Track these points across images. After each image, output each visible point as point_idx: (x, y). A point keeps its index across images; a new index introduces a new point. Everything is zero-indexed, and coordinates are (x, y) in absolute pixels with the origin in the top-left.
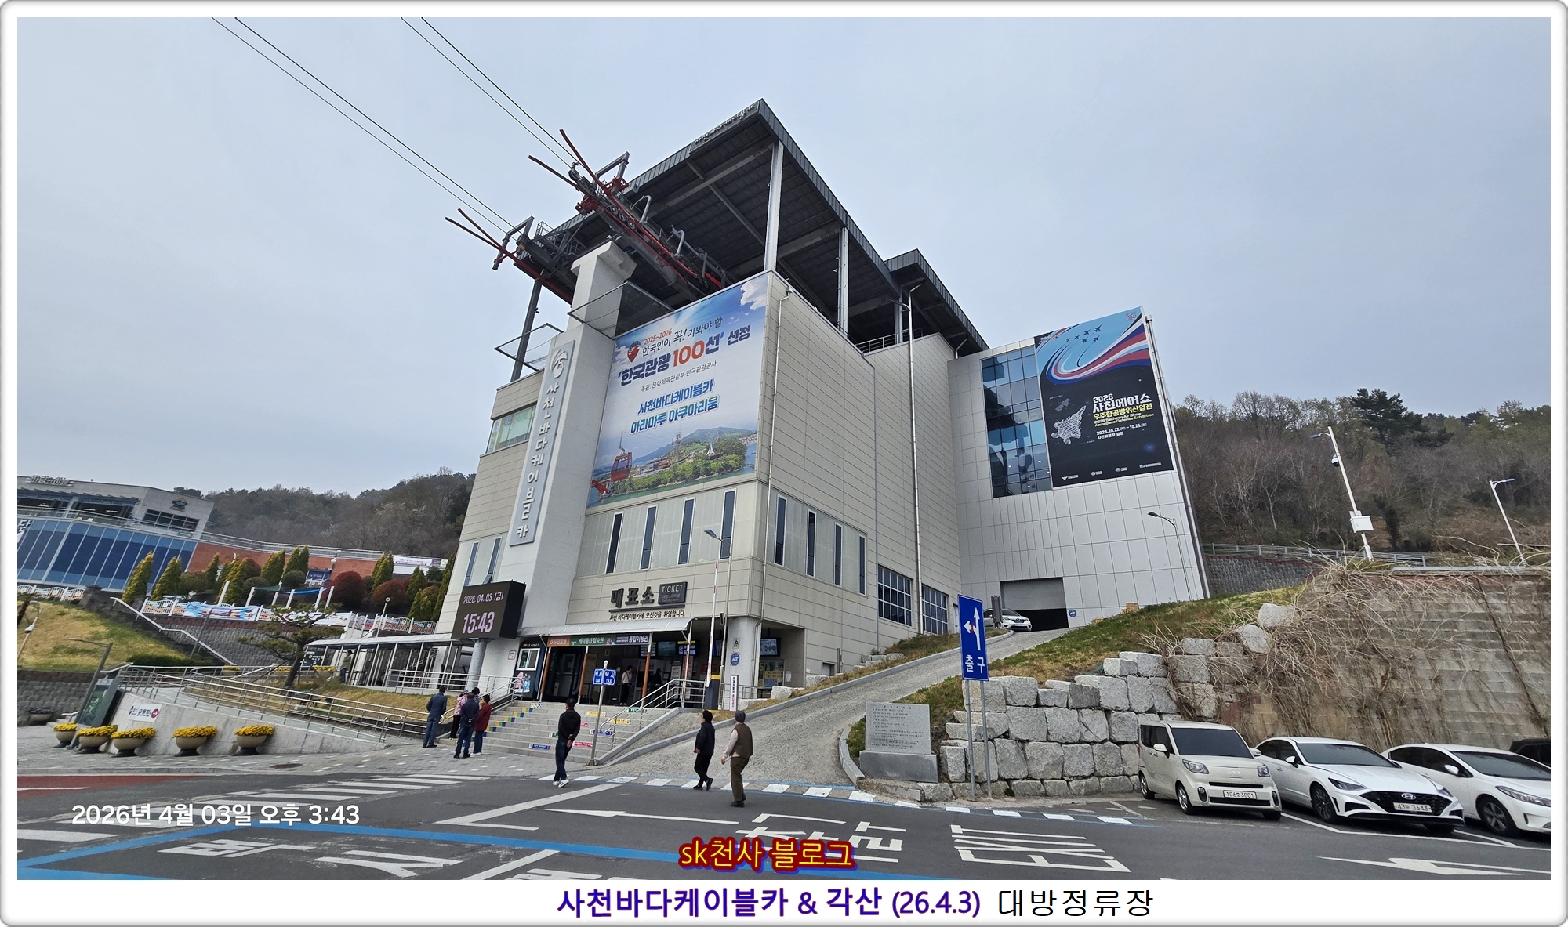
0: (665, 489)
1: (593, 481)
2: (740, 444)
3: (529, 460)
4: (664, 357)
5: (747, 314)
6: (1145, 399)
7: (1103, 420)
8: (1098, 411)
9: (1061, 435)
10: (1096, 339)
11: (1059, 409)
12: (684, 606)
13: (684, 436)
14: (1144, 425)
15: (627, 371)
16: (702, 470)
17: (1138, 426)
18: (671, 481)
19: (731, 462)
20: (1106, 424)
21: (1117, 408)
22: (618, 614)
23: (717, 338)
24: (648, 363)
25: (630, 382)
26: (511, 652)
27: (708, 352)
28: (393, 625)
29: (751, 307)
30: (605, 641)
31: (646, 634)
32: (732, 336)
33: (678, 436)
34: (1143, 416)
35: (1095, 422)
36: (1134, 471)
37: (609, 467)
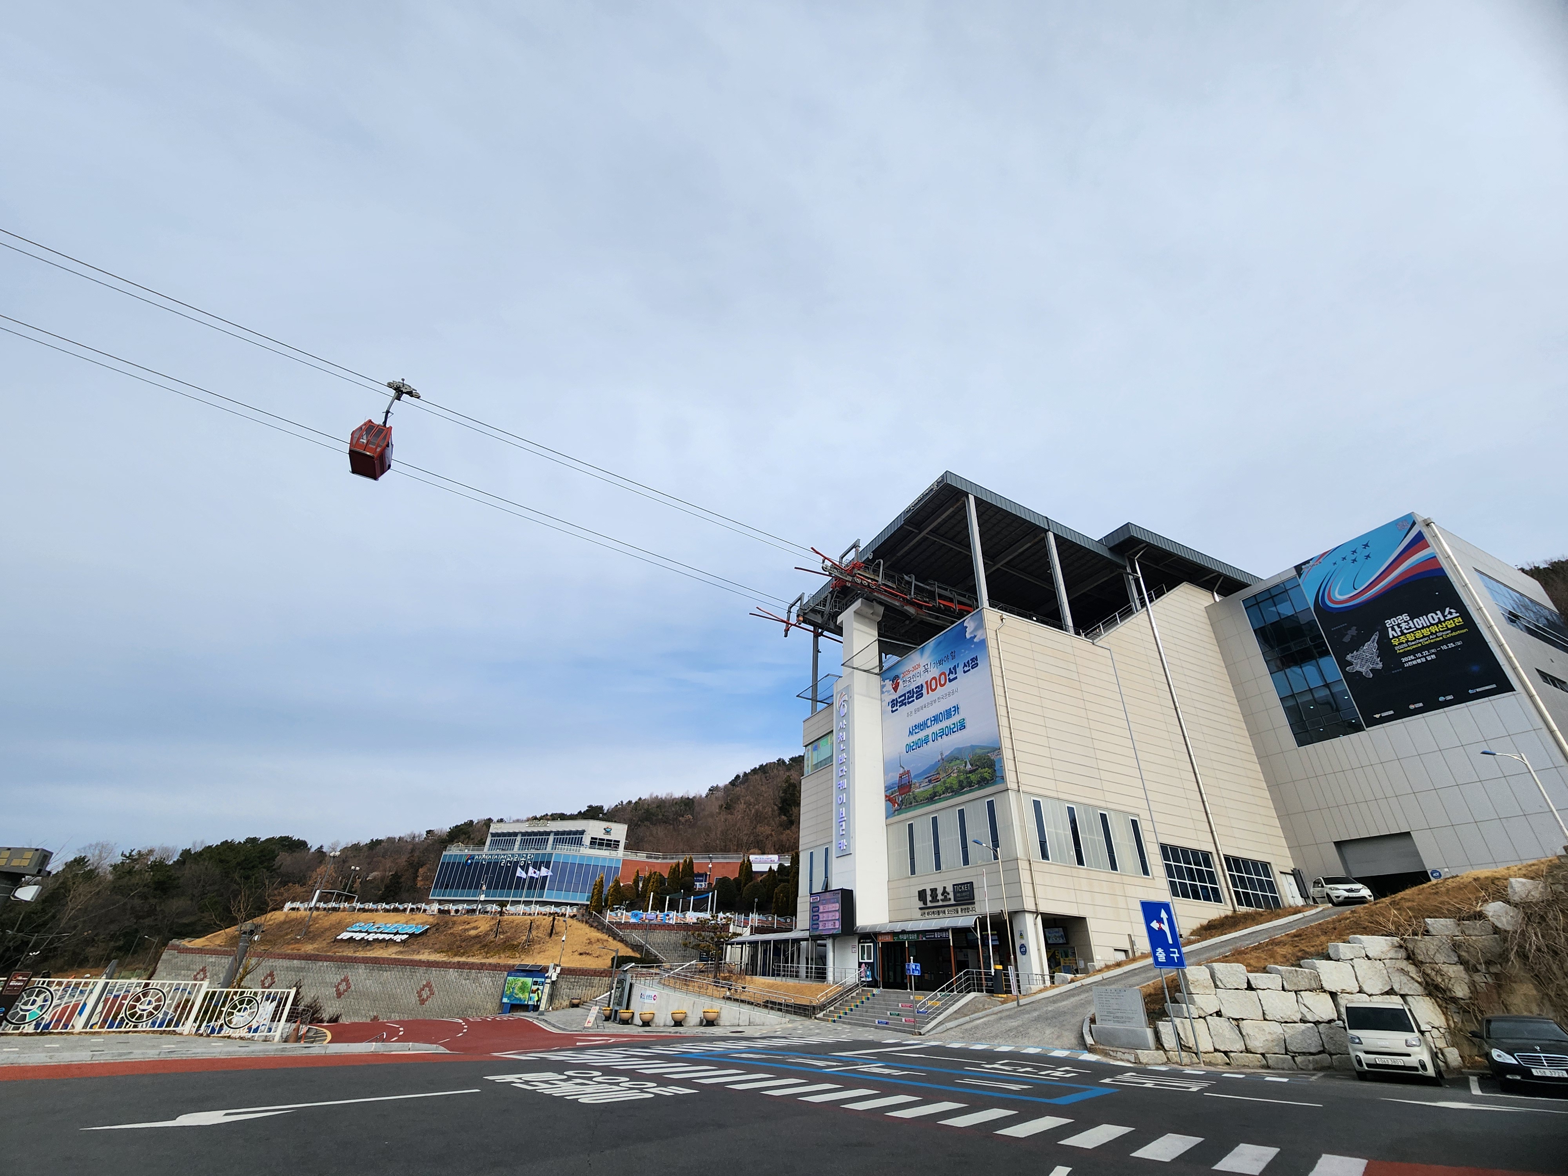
0: (940, 800)
1: (886, 796)
2: (989, 759)
3: (836, 787)
4: (918, 687)
5: (973, 646)
6: (1450, 613)
7: (1405, 645)
8: (1396, 635)
9: (1358, 668)
10: (1368, 556)
11: (1347, 639)
12: (974, 903)
13: (946, 753)
14: (1459, 643)
15: (893, 700)
16: (965, 782)
17: (1451, 645)
18: (944, 794)
19: (986, 775)
20: (1410, 648)
21: (1418, 629)
22: (926, 911)
23: (955, 668)
24: (908, 693)
25: (897, 710)
26: (854, 947)
27: (950, 681)
28: (763, 922)
29: (975, 640)
30: (918, 937)
31: (945, 930)
32: (965, 666)
33: (942, 754)
34: (1454, 634)
35: (1396, 648)
36: (1462, 698)
37: (896, 784)
